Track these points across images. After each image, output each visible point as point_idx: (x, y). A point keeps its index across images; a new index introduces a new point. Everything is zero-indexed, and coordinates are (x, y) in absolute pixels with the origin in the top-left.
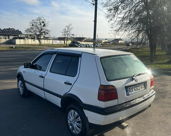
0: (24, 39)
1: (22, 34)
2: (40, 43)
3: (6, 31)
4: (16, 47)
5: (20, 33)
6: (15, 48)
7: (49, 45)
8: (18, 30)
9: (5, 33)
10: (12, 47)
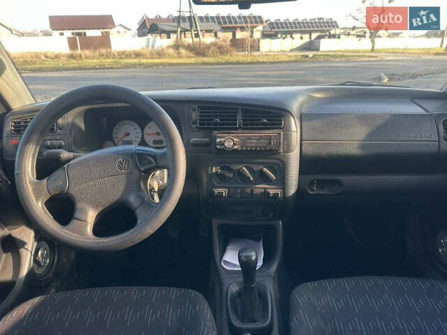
0: (339, 38)
1: (338, 26)
2: (373, 47)
3: (315, 23)
4: (314, 56)
5: (335, 25)
6: (312, 58)
7: (395, 51)
8: (331, 19)
9: (305, 27)
10: (307, 56)
